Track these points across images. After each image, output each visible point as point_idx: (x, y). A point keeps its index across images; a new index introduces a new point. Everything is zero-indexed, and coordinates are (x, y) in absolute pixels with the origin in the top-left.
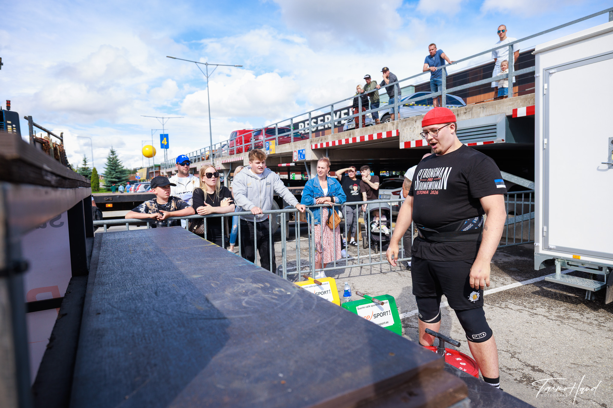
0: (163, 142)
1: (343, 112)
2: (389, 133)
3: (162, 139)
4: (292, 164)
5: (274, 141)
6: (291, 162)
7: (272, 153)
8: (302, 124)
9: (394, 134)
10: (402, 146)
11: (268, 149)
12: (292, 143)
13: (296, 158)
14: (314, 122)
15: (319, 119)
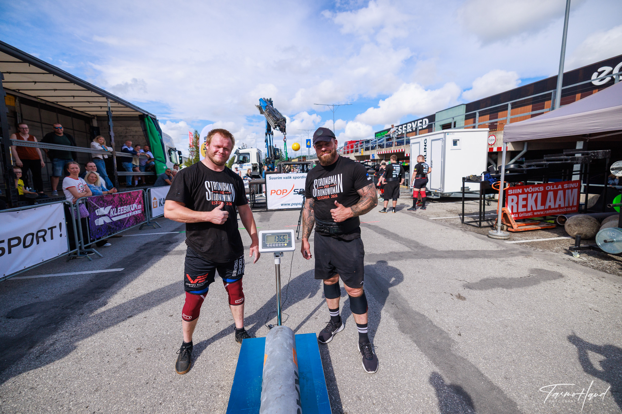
0: (308, 144)
1: (419, 121)
2: (402, 150)
3: (307, 143)
4: (370, 160)
5: (363, 149)
6: (369, 159)
7: (362, 155)
9: (403, 151)
10: (405, 155)
11: (360, 153)
12: (370, 151)
13: (371, 158)
14: (400, 128)
15: (404, 126)
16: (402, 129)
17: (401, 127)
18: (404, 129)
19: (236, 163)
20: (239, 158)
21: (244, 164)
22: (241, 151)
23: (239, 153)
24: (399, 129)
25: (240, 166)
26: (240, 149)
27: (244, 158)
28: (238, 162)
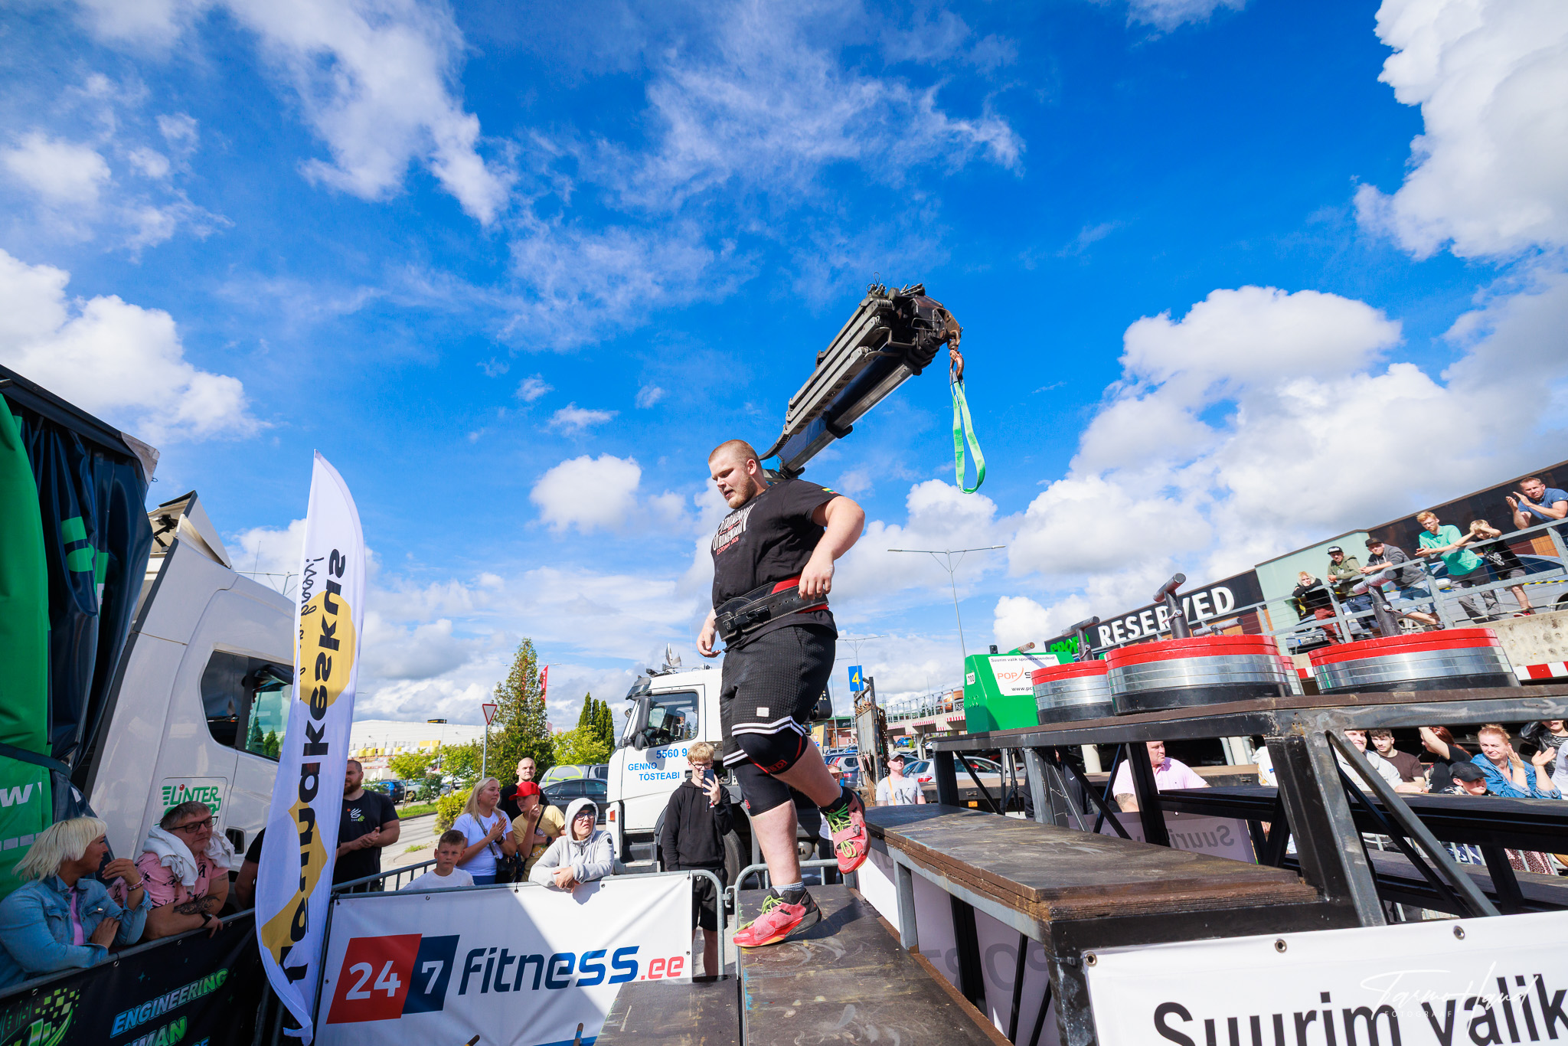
0: (853, 681)
1: (1196, 598)
8: (1106, 628)
14: (1132, 622)
15: (1143, 615)
16: (1138, 623)
17: (1134, 619)
18: (1145, 623)
19: (633, 741)
20: (644, 716)
21: (673, 746)
22: (658, 685)
23: (649, 694)
24: (1129, 626)
25: (649, 756)
26: (652, 673)
27: (672, 718)
28: (640, 738)
